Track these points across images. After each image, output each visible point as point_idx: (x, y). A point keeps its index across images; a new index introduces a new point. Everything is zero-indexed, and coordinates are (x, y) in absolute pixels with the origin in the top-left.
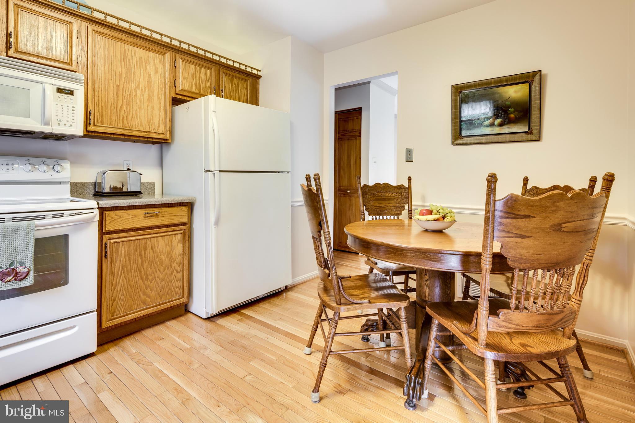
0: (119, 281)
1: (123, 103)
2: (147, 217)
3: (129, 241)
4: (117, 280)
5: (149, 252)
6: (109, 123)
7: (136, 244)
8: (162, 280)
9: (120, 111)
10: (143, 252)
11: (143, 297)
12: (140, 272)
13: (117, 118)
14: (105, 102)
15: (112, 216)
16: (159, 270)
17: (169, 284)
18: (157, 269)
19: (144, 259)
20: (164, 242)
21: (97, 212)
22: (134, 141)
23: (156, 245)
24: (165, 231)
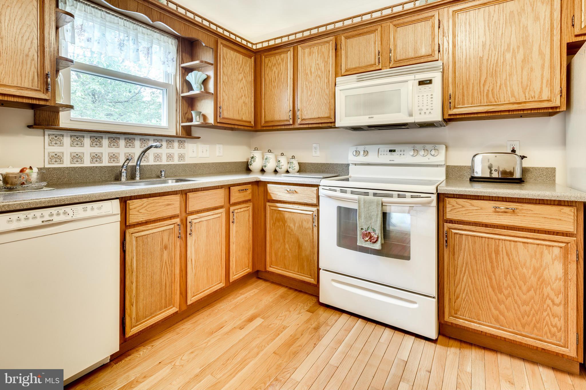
0: (463, 278)
1: (487, 76)
2: (498, 212)
3: (474, 236)
4: (460, 276)
5: (503, 258)
6: (470, 102)
7: (483, 243)
8: (525, 303)
9: (484, 85)
10: (494, 255)
11: (496, 313)
12: (490, 279)
13: (481, 95)
14: (467, 80)
15: (453, 204)
16: (520, 288)
17: (537, 314)
18: (516, 284)
19: (495, 264)
20: (528, 251)
21: (434, 197)
22: (521, 116)
23: (514, 253)
24: (528, 236)
